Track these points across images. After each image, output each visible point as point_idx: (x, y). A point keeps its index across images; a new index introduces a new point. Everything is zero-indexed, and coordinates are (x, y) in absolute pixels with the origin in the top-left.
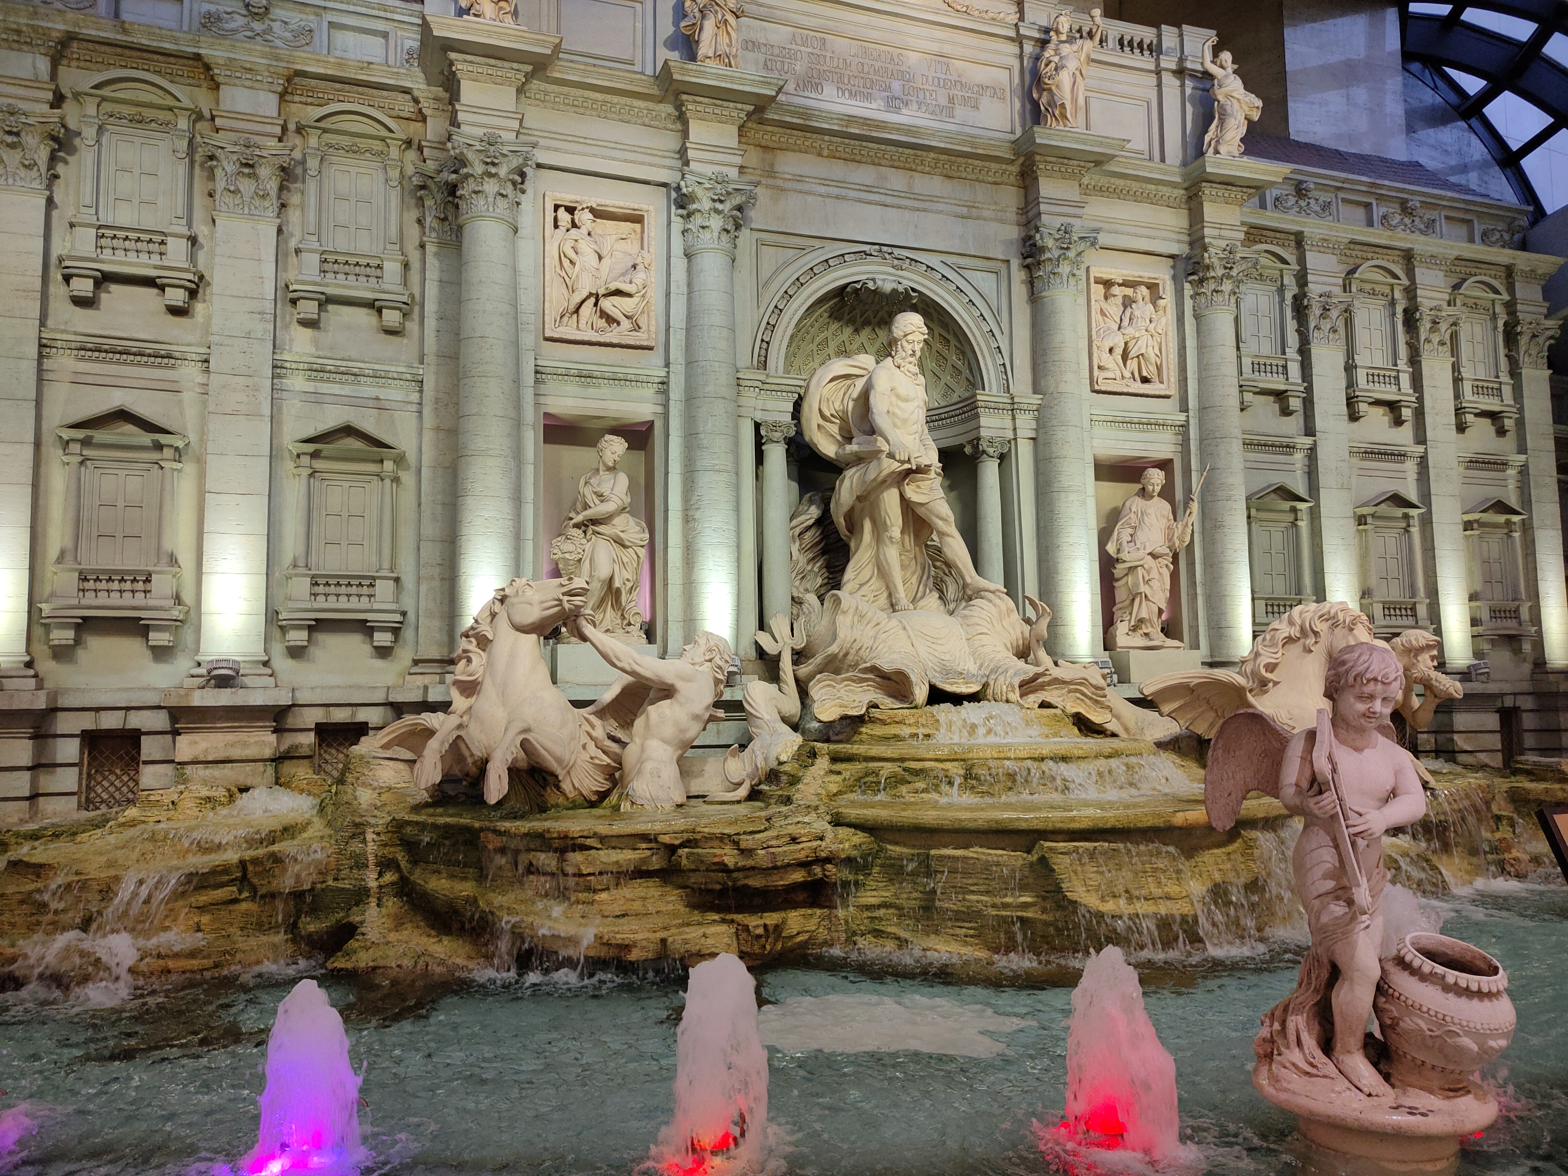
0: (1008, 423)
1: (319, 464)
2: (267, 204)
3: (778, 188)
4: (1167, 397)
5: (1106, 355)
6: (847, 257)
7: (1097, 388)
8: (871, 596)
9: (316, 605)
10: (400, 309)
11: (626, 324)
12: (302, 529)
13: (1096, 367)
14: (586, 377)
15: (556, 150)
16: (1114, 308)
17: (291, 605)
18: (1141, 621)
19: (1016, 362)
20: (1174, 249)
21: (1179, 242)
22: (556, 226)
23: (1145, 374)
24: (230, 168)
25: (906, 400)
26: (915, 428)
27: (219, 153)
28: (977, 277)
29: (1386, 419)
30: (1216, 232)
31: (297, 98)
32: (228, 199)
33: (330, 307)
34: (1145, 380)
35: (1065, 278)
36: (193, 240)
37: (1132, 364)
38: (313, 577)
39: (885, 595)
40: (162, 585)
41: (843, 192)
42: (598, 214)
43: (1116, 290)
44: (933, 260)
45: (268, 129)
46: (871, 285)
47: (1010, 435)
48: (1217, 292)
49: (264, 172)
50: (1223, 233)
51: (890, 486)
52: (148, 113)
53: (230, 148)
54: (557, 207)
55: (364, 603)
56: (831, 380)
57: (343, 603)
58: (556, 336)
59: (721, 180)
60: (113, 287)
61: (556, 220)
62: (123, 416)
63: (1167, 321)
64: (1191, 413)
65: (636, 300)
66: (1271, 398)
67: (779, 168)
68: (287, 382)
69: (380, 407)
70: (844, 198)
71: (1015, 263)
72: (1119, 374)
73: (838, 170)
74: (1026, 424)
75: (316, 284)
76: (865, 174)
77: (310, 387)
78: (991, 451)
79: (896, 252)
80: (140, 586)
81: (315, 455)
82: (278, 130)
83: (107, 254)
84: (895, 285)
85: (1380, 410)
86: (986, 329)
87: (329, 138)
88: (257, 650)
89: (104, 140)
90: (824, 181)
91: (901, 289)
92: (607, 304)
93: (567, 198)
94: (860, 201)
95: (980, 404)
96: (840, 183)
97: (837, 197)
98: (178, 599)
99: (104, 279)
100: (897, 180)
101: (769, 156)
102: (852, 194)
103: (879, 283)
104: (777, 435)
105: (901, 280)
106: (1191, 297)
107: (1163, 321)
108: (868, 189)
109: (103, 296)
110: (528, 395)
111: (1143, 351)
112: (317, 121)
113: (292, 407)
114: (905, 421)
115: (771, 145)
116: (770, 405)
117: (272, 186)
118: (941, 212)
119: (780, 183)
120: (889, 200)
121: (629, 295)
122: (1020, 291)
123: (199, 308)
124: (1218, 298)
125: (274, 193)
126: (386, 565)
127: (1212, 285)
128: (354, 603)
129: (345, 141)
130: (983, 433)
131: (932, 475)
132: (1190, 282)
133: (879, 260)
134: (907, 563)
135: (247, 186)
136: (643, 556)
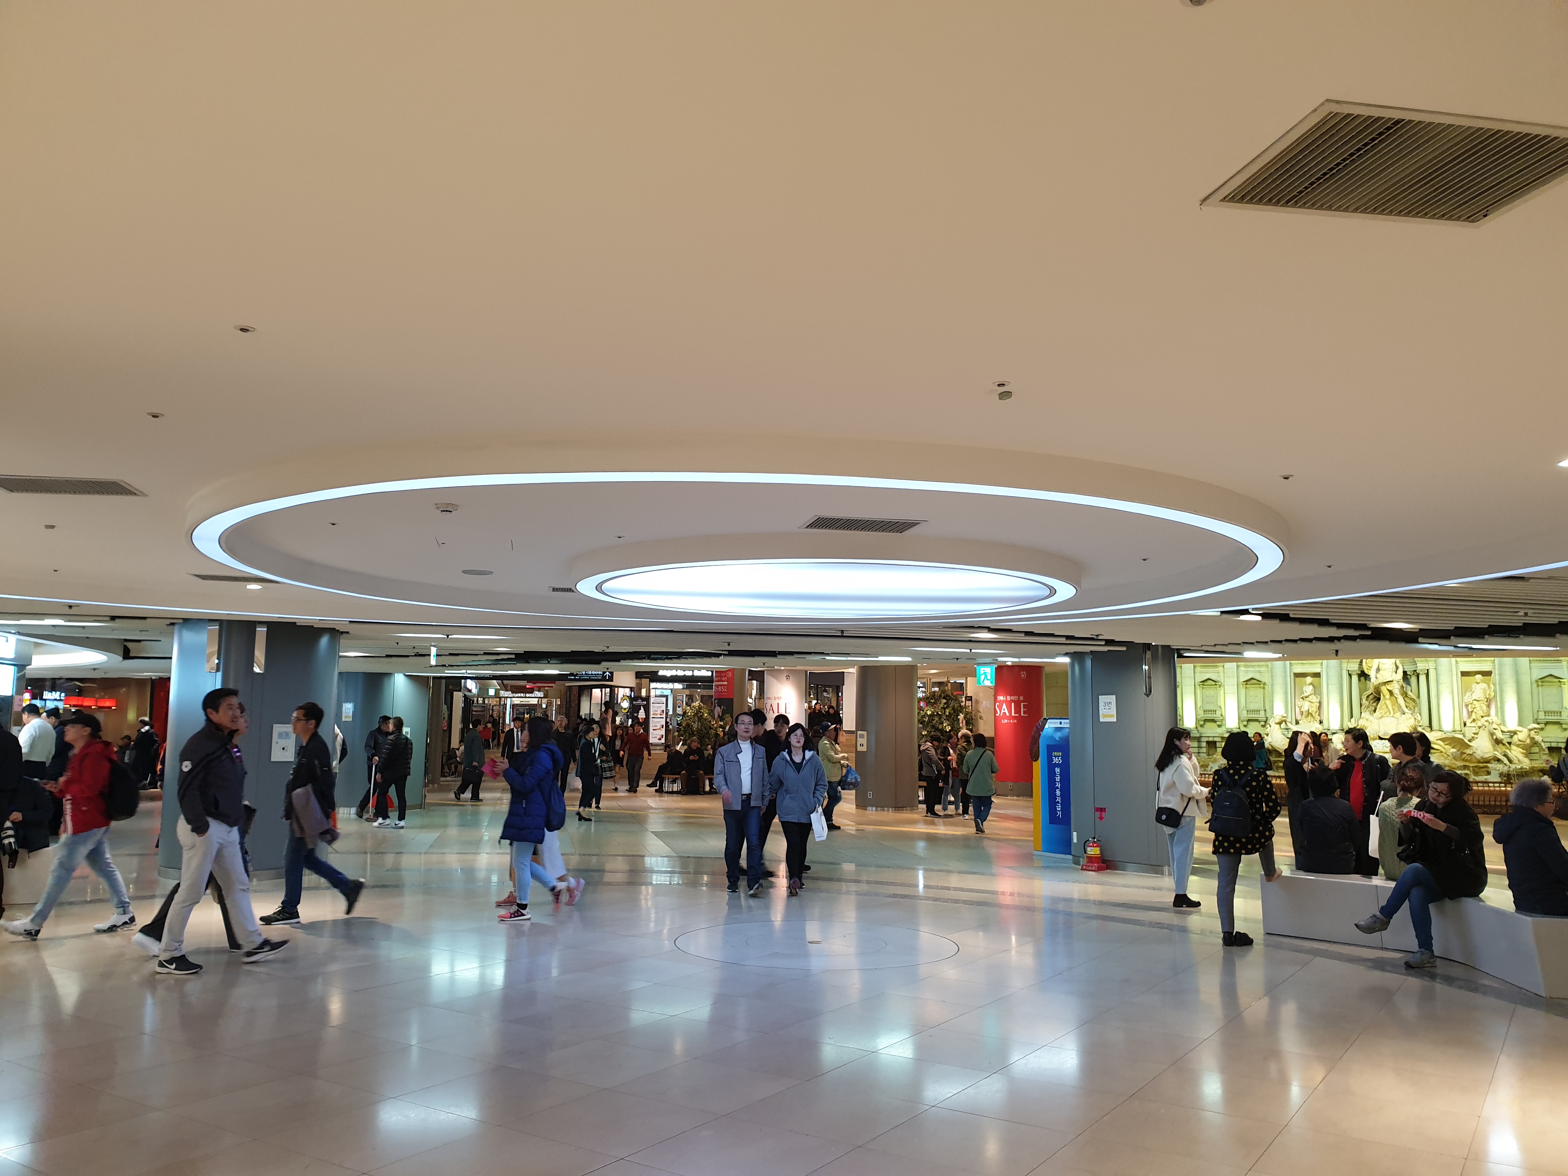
1: (1247, 686)
9: (1248, 716)
12: (1244, 700)
17: (1243, 715)
18: (1474, 719)
26: (1388, 670)
38: (1246, 711)
40: (1218, 713)
55: (1258, 716)
57: (1254, 716)
62: (1209, 679)
68: (1240, 669)
69: (1260, 672)
74: (1432, 665)
77: (1245, 669)
78: (1421, 673)
80: (1215, 713)
81: (1246, 684)
95: (1416, 661)
98: (1222, 715)
104: (1354, 673)
113: (1241, 674)
116: (1352, 666)
126: (1263, 707)
128: (1256, 716)
130: (1418, 668)
134: (1394, 704)
136: (1318, 704)
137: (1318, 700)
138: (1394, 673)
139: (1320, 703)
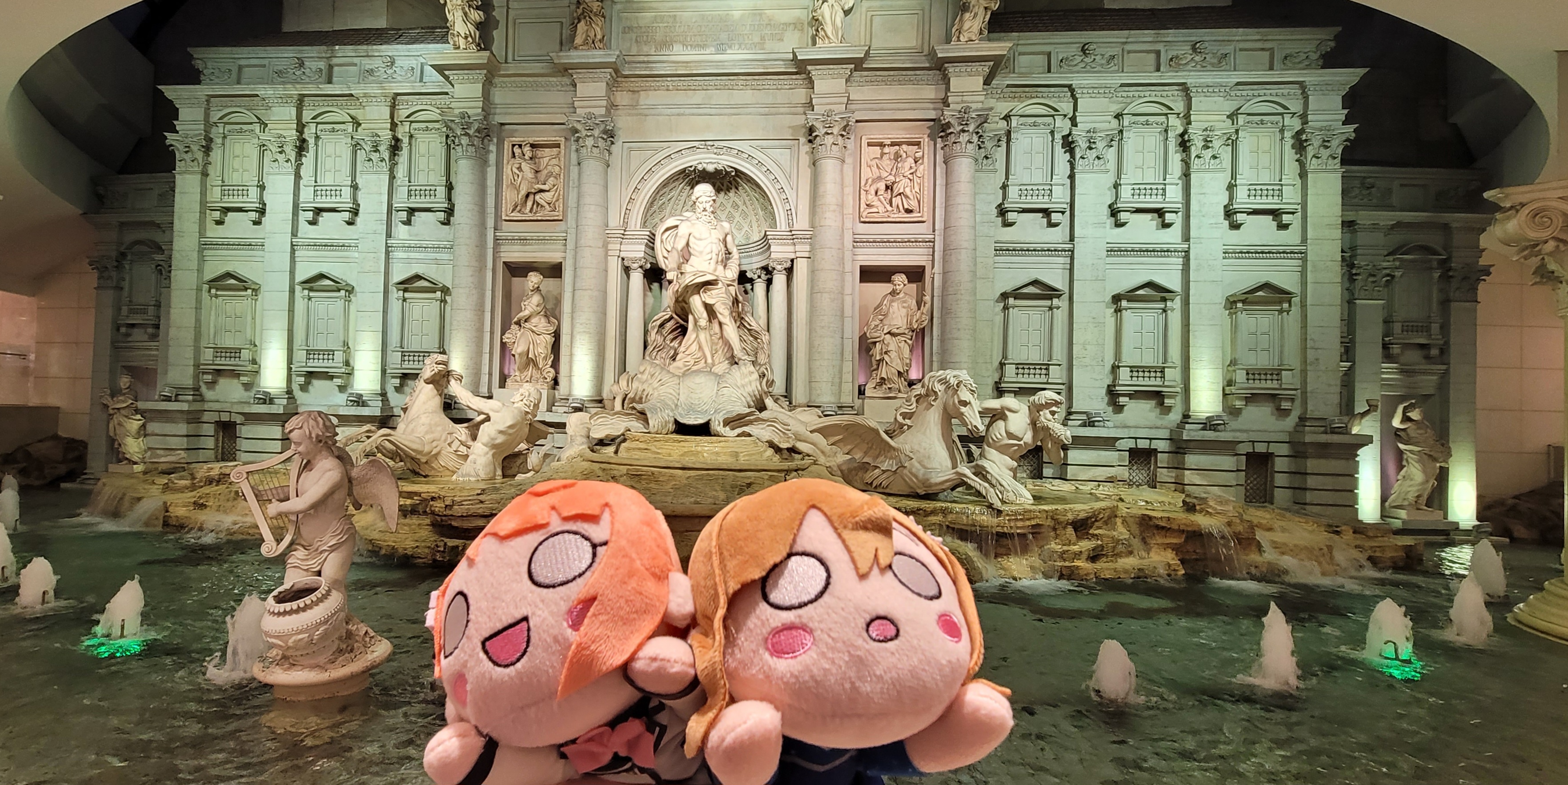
0: (791, 248)
1: (407, 295)
2: (384, 164)
3: (640, 114)
4: (923, 222)
5: (871, 197)
6: (683, 152)
7: (862, 220)
8: (692, 362)
9: (403, 366)
10: (445, 211)
11: (547, 206)
12: (399, 330)
13: (863, 206)
14: (523, 240)
15: (510, 114)
16: (887, 163)
17: (391, 366)
18: (882, 378)
19: (800, 207)
20: (932, 115)
21: (934, 109)
22: (514, 156)
23: (906, 206)
24: (368, 148)
25: (700, 240)
26: (709, 257)
27: (361, 142)
28: (776, 153)
29: (1155, 223)
30: (959, 99)
31: (401, 107)
32: (367, 164)
33: (416, 214)
34: (909, 211)
35: (829, 148)
36: (355, 187)
37: (897, 201)
38: (402, 352)
39: (703, 361)
40: (339, 357)
41: (682, 111)
42: (533, 146)
43: (886, 150)
44: (744, 146)
45: (384, 125)
46: (700, 167)
47: (793, 256)
48: (955, 143)
49: (382, 148)
50: (965, 98)
51: (692, 294)
52: (337, 127)
53: (366, 139)
54: (513, 146)
56: (667, 229)
58: (507, 218)
59: (590, 116)
60: (324, 214)
61: (513, 153)
62: (322, 276)
63: (924, 169)
64: (937, 232)
65: (552, 193)
66: (1041, 215)
67: (641, 103)
68: (393, 254)
69: (438, 263)
70: (683, 115)
71: (803, 140)
72: (881, 209)
73: (679, 97)
74: (803, 249)
75: (405, 203)
76: (698, 97)
77: (405, 255)
78: (779, 267)
79: (716, 144)
80: (331, 357)
81: (405, 290)
82: (389, 126)
83: (318, 199)
84: (715, 166)
85: (1149, 216)
86: (778, 186)
87: (414, 125)
88: (377, 388)
89: (320, 143)
90: (669, 106)
91: (720, 167)
92: (537, 197)
93: (516, 140)
94: (693, 115)
95: (769, 237)
96: (679, 106)
97: (678, 115)
98: (347, 363)
99: (318, 211)
100: (720, 97)
101: (636, 95)
102: (687, 111)
103: (705, 165)
104: (636, 265)
105: (720, 161)
106: (942, 148)
107: (922, 167)
108: (698, 106)
109: (320, 219)
110: (490, 252)
111: (901, 191)
112: (407, 117)
113: (396, 266)
114: (701, 252)
115: (636, 89)
116: (630, 248)
117: (386, 155)
118: (750, 114)
119: (641, 111)
120: (713, 111)
121: (548, 191)
122: (805, 159)
123: (359, 220)
124: (957, 147)
125: (387, 159)
126: (437, 346)
127: (952, 138)
129: (423, 125)
130: (773, 256)
131: (720, 285)
132: (941, 137)
133: (705, 150)
134: (716, 341)
135: (375, 156)
136: (550, 339)
137: (552, 329)
138: (720, 268)
139: (557, 335)
